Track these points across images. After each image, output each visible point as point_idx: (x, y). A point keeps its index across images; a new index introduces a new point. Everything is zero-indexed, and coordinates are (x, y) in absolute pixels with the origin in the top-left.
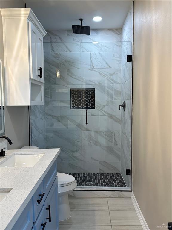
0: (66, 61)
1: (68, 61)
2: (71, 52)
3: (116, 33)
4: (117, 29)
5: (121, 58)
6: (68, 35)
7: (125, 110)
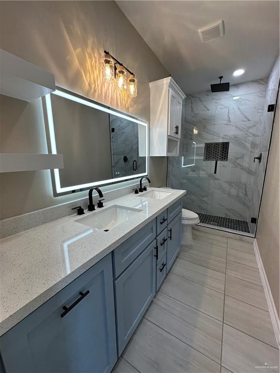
0: (203, 119)
1: (206, 119)
2: (208, 110)
3: (261, 83)
4: (262, 80)
5: (263, 109)
6: (207, 95)
7: (260, 162)
